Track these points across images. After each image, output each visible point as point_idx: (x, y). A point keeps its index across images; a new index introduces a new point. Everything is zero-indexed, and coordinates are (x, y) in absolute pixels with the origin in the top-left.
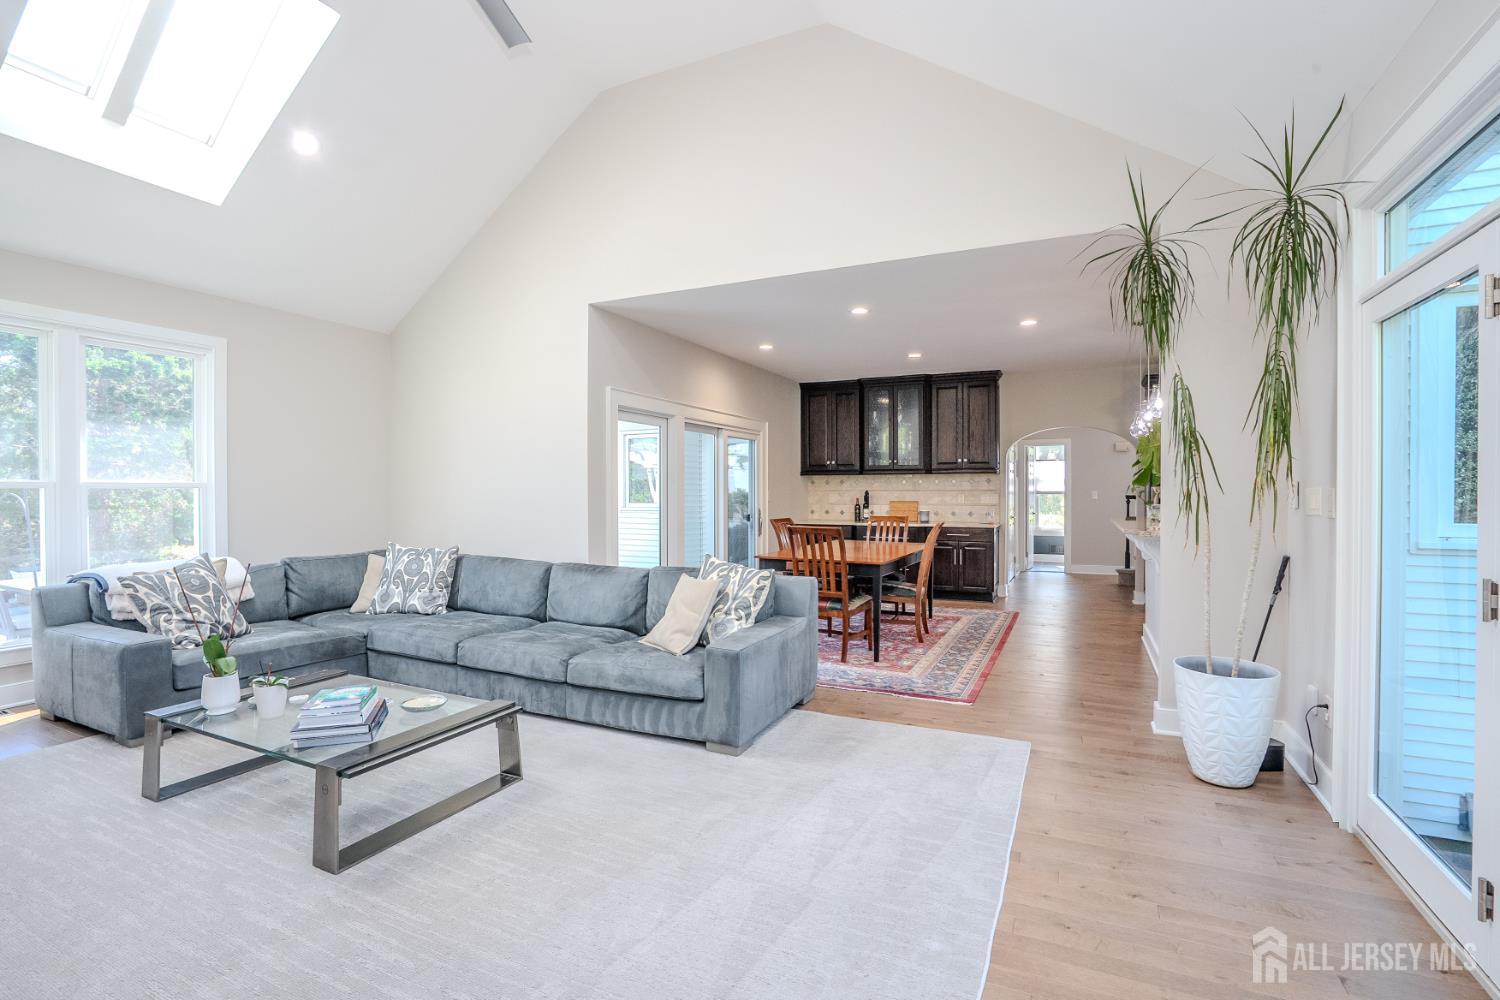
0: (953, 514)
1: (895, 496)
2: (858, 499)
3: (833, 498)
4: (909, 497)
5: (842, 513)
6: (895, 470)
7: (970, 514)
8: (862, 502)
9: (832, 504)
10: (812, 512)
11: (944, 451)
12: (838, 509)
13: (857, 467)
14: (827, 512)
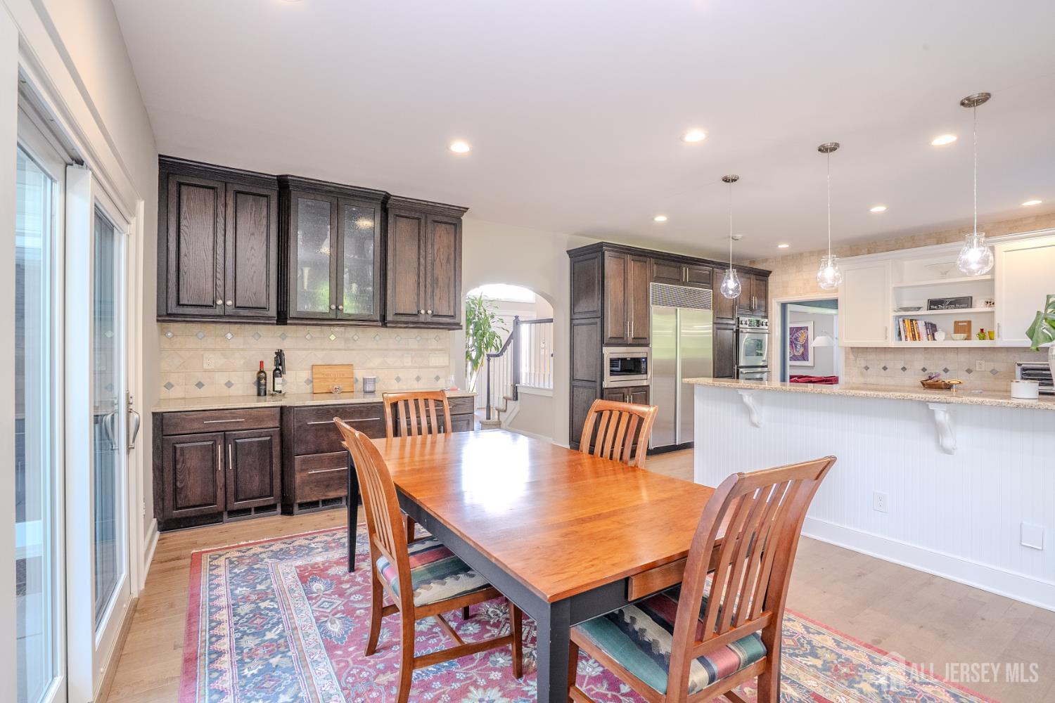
0: (398, 379)
1: (319, 357)
2: (262, 363)
3: (212, 360)
4: (340, 358)
5: (229, 384)
6: (334, 319)
7: (418, 379)
8: (270, 367)
9: (209, 371)
10: (169, 386)
11: (403, 298)
12: (221, 379)
13: (273, 312)
14: (200, 385)
